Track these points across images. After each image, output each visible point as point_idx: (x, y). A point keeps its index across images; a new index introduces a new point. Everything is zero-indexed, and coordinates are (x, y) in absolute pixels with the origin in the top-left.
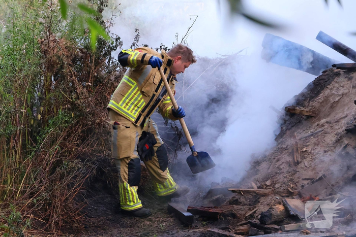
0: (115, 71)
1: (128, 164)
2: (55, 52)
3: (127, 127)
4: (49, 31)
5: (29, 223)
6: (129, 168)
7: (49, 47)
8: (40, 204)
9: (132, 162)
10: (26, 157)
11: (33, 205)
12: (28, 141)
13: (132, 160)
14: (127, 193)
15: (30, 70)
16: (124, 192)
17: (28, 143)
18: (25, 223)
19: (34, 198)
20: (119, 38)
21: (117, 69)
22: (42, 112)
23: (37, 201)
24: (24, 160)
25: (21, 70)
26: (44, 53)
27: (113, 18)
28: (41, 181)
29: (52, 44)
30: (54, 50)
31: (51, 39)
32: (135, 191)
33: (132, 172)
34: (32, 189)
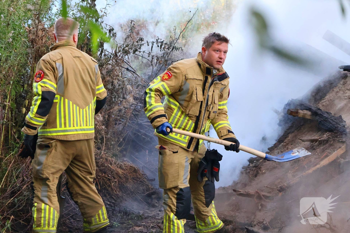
0: (107, 65)
1: (177, 194)
2: (43, 42)
3: (174, 152)
4: (38, 19)
5: (9, 225)
6: (177, 199)
7: (37, 36)
8: (21, 204)
9: (181, 192)
10: (7, 153)
11: (13, 205)
12: (11, 135)
13: (181, 189)
14: (172, 226)
15: (16, 60)
16: (169, 223)
17: (11, 138)
18: (5, 225)
19: (15, 197)
20: (113, 29)
21: (109, 62)
22: (27, 105)
23: (18, 201)
24: (6, 157)
25: (6, 60)
26: (32, 42)
27: (107, 8)
28: (23, 180)
29: (40, 33)
30: (42, 40)
31: (40, 27)
32: (182, 225)
33: (180, 203)
34: (13, 188)
